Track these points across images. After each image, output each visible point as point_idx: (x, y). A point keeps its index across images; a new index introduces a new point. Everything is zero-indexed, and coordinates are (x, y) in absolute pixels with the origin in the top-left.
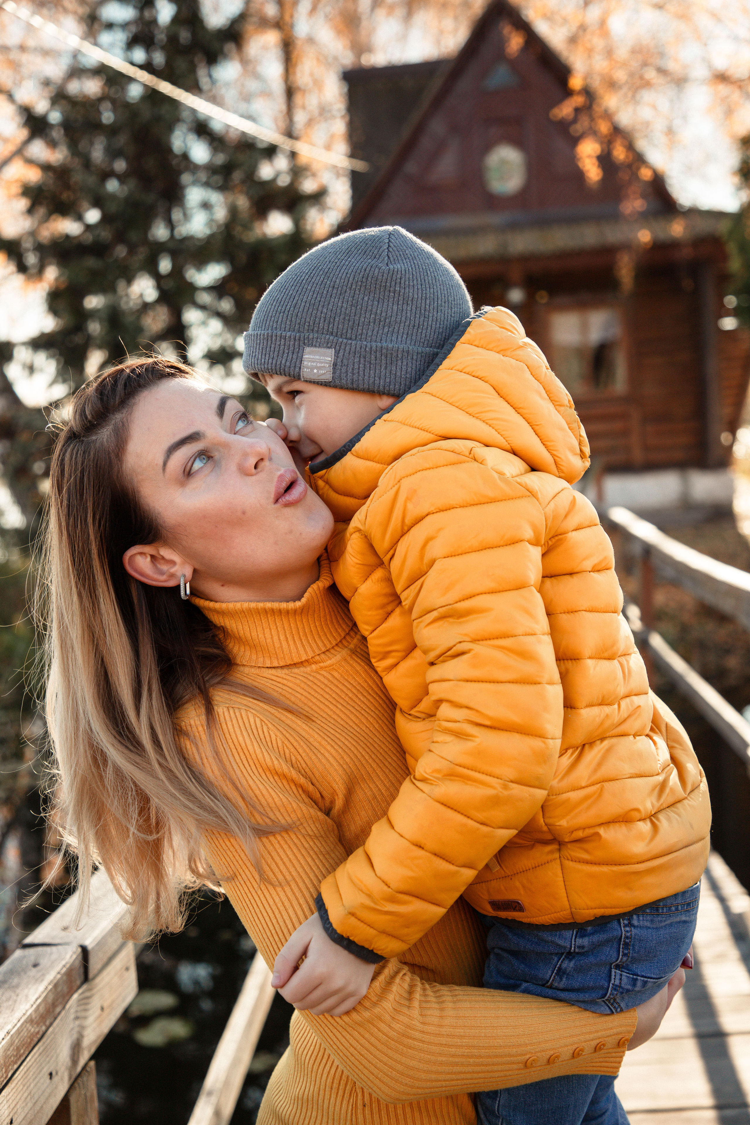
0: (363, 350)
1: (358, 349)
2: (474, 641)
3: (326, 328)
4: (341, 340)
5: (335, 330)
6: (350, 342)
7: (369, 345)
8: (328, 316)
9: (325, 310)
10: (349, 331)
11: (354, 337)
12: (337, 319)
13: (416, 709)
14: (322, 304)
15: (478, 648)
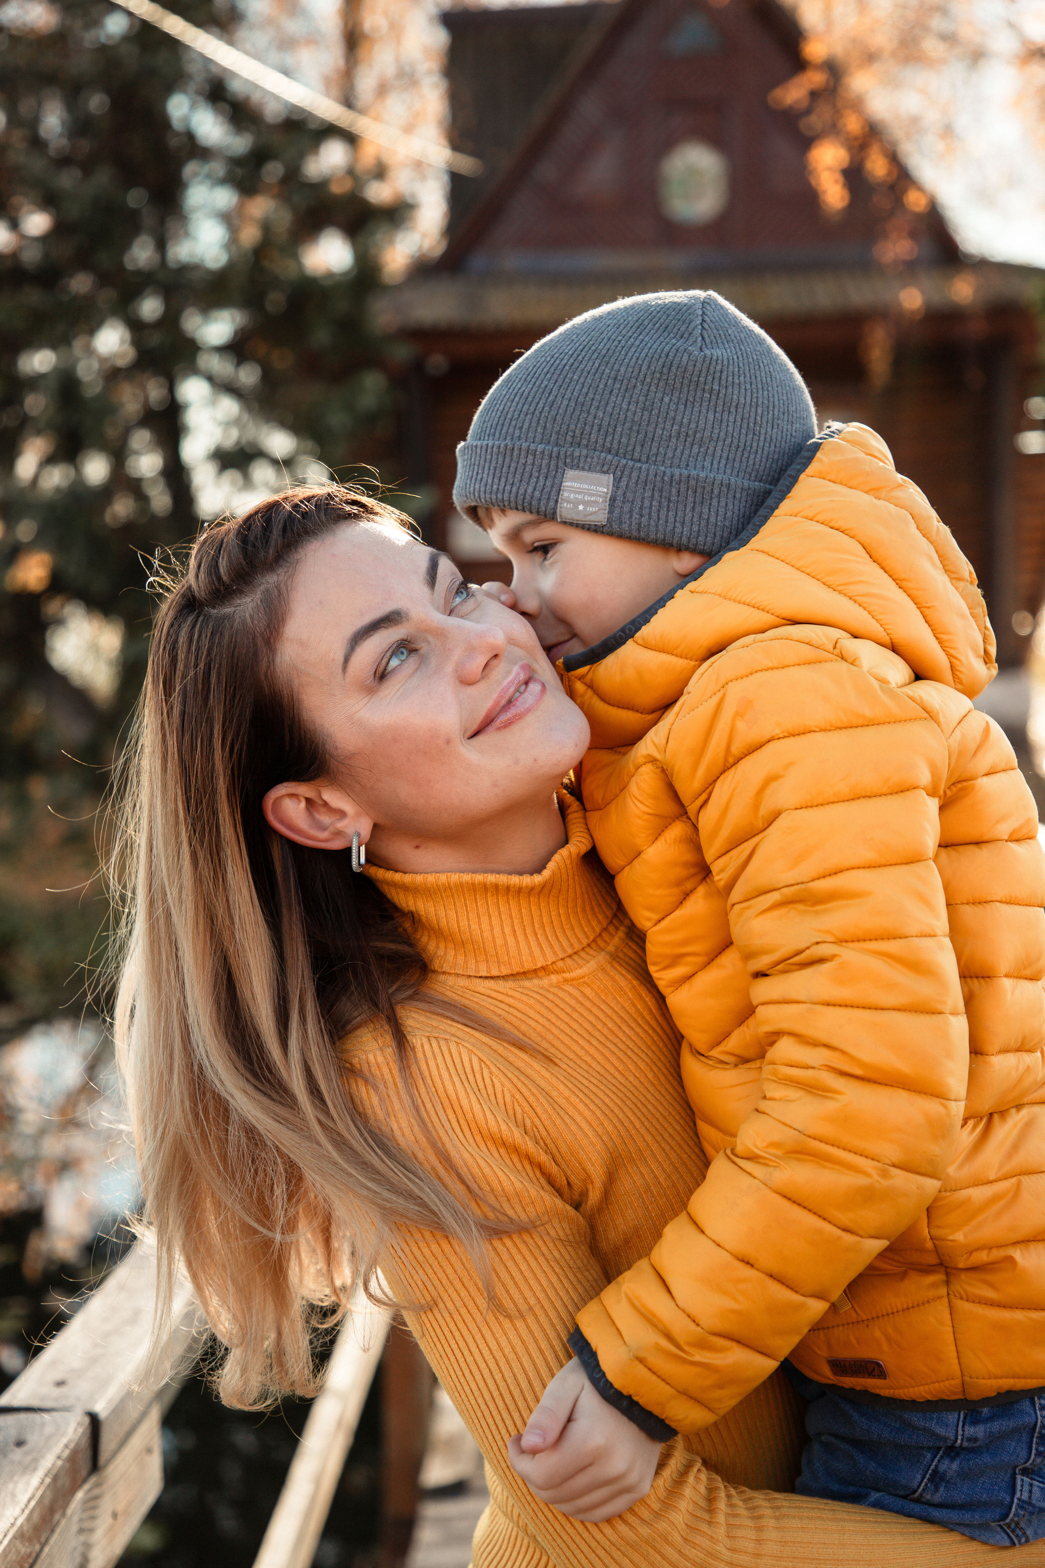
0: (658, 478)
1: (651, 477)
2: (841, 941)
3: (600, 441)
4: (624, 461)
5: (615, 446)
6: (639, 465)
7: (668, 471)
8: (605, 423)
9: (600, 414)
10: (638, 449)
11: (644, 459)
12: (619, 429)
13: (721, 1048)
14: (595, 403)
15: (849, 955)
